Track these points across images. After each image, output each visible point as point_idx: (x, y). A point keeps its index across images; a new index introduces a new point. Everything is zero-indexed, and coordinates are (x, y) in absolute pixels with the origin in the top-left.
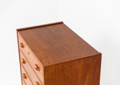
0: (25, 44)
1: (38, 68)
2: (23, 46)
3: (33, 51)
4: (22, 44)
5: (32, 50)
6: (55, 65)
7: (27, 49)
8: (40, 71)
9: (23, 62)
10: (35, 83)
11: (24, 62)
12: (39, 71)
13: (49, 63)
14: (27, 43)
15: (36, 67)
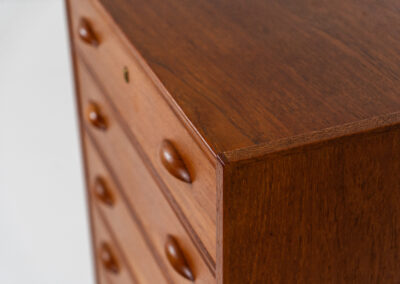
0: (103, 22)
1: (181, 165)
2: (93, 38)
3: (150, 65)
4: (87, 24)
5: (145, 55)
6: (293, 152)
7: (115, 52)
8: (196, 183)
9: (95, 121)
10: (160, 244)
11: (101, 122)
12: (191, 181)
13: (257, 141)
14: (119, 18)
15: (168, 156)
